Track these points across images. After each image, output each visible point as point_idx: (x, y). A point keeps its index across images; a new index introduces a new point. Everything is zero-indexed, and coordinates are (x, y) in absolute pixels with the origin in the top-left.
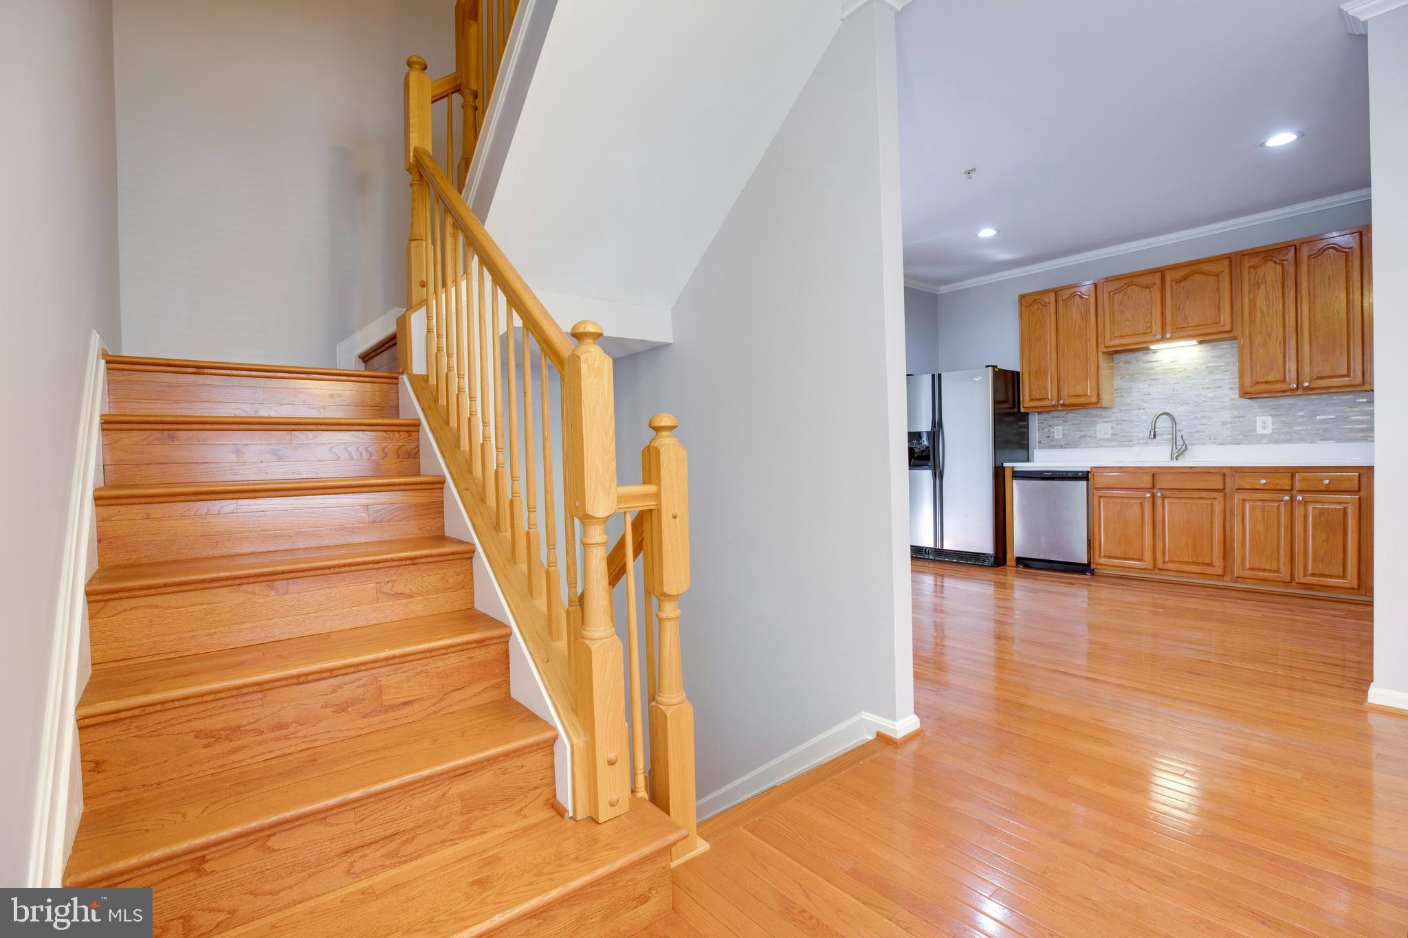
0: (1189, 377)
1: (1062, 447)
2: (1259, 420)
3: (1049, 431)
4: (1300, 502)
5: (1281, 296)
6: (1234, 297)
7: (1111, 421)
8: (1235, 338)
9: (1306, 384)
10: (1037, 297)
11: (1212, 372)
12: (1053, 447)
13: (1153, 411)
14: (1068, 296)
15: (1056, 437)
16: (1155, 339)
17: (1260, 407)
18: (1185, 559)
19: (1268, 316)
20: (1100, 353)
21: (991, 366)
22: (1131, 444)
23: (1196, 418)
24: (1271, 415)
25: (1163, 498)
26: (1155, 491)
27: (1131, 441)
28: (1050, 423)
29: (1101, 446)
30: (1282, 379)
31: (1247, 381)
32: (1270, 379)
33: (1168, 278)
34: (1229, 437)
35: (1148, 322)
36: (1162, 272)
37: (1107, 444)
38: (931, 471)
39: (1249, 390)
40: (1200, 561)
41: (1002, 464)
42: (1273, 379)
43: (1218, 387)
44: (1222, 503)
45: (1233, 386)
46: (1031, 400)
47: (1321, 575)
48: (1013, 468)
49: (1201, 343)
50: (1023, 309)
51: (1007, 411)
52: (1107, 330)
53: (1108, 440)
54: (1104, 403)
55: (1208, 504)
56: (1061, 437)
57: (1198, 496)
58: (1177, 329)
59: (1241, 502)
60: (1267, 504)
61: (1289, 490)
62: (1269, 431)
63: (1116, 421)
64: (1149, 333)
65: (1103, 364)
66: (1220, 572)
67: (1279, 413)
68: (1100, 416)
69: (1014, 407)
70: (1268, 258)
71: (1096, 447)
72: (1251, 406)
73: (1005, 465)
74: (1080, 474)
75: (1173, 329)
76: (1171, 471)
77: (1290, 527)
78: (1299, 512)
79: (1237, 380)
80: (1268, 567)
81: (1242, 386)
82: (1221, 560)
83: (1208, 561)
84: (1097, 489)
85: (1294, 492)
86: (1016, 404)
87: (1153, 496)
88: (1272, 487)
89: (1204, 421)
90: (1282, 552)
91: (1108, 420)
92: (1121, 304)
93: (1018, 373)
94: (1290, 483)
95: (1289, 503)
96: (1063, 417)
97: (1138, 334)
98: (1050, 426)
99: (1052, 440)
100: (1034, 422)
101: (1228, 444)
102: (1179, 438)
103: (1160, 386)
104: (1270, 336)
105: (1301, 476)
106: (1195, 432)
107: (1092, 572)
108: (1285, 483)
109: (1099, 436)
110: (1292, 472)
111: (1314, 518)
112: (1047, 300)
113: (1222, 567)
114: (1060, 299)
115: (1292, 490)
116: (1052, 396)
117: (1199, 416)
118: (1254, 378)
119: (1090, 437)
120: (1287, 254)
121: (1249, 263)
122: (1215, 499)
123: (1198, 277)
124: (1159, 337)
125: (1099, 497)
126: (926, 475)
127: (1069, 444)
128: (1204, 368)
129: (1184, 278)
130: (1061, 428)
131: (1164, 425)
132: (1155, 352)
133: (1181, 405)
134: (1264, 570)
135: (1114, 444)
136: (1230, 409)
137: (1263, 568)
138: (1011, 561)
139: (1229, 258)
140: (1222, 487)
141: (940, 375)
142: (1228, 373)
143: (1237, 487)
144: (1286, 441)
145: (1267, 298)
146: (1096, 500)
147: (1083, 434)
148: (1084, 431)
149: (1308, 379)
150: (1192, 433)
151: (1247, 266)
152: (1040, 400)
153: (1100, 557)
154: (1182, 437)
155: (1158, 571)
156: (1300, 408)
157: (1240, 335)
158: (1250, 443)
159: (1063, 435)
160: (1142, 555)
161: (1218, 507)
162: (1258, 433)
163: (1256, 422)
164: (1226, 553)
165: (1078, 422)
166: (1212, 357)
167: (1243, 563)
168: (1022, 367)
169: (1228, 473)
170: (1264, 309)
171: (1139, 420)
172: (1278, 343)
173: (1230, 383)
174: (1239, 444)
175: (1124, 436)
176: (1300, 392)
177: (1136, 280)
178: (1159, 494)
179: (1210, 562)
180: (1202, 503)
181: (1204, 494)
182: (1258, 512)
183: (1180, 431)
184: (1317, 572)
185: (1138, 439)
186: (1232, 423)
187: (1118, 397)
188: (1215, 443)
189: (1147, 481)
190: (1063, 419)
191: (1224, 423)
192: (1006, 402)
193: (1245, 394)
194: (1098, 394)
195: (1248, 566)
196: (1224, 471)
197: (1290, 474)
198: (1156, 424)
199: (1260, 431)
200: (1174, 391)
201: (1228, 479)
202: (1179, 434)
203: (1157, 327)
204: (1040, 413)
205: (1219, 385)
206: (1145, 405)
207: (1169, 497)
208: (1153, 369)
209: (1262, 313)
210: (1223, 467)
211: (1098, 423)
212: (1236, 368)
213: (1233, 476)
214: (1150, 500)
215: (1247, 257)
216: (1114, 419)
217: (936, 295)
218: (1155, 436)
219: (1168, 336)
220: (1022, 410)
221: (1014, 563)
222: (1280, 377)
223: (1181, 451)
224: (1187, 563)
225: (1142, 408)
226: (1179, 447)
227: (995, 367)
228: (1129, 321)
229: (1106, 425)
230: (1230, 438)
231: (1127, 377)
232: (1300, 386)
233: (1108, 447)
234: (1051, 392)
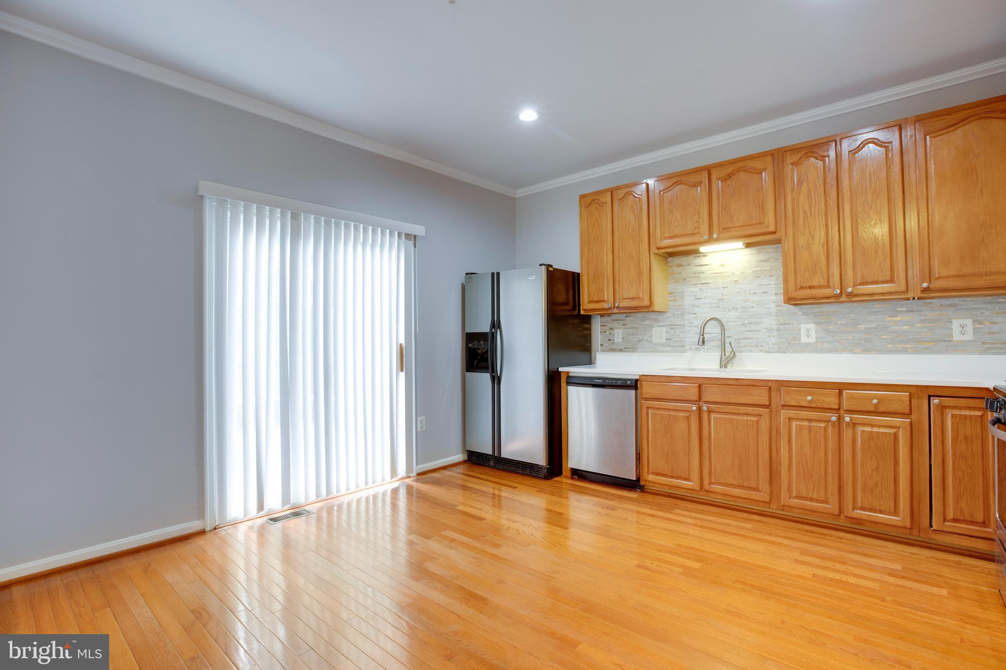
0: (736, 281)
1: (621, 350)
2: (803, 327)
3: (610, 333)
4: (848, 423)
5: (823, 194)
6: (777, 196)
7: (666, 325)
8: (778, 241)
9: (850, 290)
10: (596, 197)
11: (758, 277)
12: (612, 350)
13: (704, 316)
14: (623, 195)
15: (616, 341)
16: (702, 240)
17: (804, 314)
18: (731, 481)
19: (811, 215)
20: (652, 254)
21: (544, 265)
22: (683, 348)
23: (743, 324)
24: (814, 323)
25: (710, 412)
26: (701, 403)
27: (683, 346)
28: (610, 325)
29: (657, 351)
30: (826, 284)
31: (792, 287)
32: (815, 283)
33: (714, 176)
34: (775, 344)
35: (696, 222)
36: (708, 170)
37: (662, 349)
38: (489, 374)
39: (794, 295)
40: (746, 484)
41: (558, 369)
42: (817, 284)
43: (764, 293)
44: (768, 421)
45: (777, 292)
46: (590, 302)
47: (870, 510)
48: (568, 373)
49: (748, 245)
50: (583, 208)
51: (567, 313)
52: (658, 230)
53: (662, 345)
54: (657, 307)
55: (753, 421)
56: (621, 340)
57: (743, 412)
58: (723, 229)
59: (787, 420)
60: (813, 424)
61: (837, 409)
62: (812, 339)
63: (671, 325)
64: (697, 233)
65: (657, 266)
66: (767, 499)
67: (822, 321)
68: (657, 321)
69: (574, 309)
70: (810, 154)
71: (652, 352)
72: (796, 313)
73: (561, 369)
74: (629, 382)
75: (719, 230)
76: (717, 383)
77: (837, 451)
78: (847, 434)
79: (782, 285)
80: (815, 496)
81: (786, 291)
82: (768, 485)
83: (753, 485)
84: (646, 399)
85: (842, 412)
86: (577, 306)
87: (700, 409)
88: (819, 405)
89: (753, 327)
90: (830, 479)
91: (662, 324)
92: (670, 204)
93: (578, 274)
94: (837, 401)
95: (837, 423)
96: (622, 320)
97: (686, 235)
98: (611, 329)
99: (613, 343)
100: (597, 326)
101: (774, 352)
102: (727, 345)
103: (710, 291)
104: (813, 238)
105: (848, 393)
106: (743, 339)
107: (642, 489)
108: (831, 400)
109: (655, 340)
110: (840, 388)
111: (863, 442)
112: (604, 200)
113: (769, 493)
114: (615, 200)
115: (839, 409)
116: (608, 298)
117: (746, 322)
118: (798, 282)
119: (647, 341)
120: (828, 150)
121: (790, 160)
122: (761, 415)
123: (742, 175)
124: (706, 237)
125: (648, 408)
126: (483, 379)
127: (629, 348)
128: (751, 272)
129: (730, 176)
130: (621, 331)
131: (713, 330)
132: (706, 256)
133: (729, 310)
134: (811, 500)
135: (669, 349)
136: (776, 316)
137: (810, 496)
138: (566, 472)
139: (771, 154)
140: (767, 403)
141: (498, 274)
142: (773, 278)
143: (783, 403)
144: (829, 351)
145: (809, 196)
146: (644, 411)
147: (640, 337)
148: (642, 335)
149: (851, 284)
150: (739, 339)
151: (789, 163)
152: (597, 302)
153: (648, 474)
154: (730, 343)
155: (704, 492)
156: (842, 314)
157: (784, 236)
158: (794, 352)
159: (623, 338)
160: (689, 475)
161: (764, 424)
162: (802, 341)
163: (800, 330)
164: (773, 477)
165: (636, 325)
166: (758, 261)
167: (790, 490)
168: (582, 268)
169: (773, 386)
170: (807, 208)
171: (691, 325)
172: (821, 246)
173: (775, 288)
174: (785, 352)
175: (677, 341)
176: (844, 298)
177: (685, 179)
178: (705, 408)
179: (756, 487)
180: (747, 420)
181: (750, 410)
182: (805, 432)
183: (728, 337)
184: (866, 506)
185: (691, 345)
186: (777, 330)
187: (672, 300)
188: (761, 351)
189: (693, 393)
190: (622, 322)
191: (770, 330)
192: (566, 303)
193: (790, 300)
194: (650, 297)
195: (794, 494)
196: (770, 385)
197: (838, 391)
198: (705, 330)
199: (804, 339)
200: (723, 295)
201: (773, 394)
202: (727, 340)
203: (705, 227)
204: (602, 316)
205: (765, 291)
206: (696, 310)
207: (715, 412)
208: (703, 273)
209: (805, 213)
210: (768, 381)
211: (654, 327)
212: (781, 273)
213: (779, 391)
214: (697, 414)
215: (788, 153)
216: (668, 323)
217: (515, 199)
218: (703, 342)
219: (715, 236)
220: (582, 312)
221: (569, 474)
222: (823, 282)
223: (729, 359)
224: (733, 486)
225: (693, 312)
226: (727, 354)
227: (549, 266)
228: (678, 221)
229: (661, 329)
230: (776, 346)
231: (679, 280)
232: (844, 292)
233: (662, 352)
234: (608, 294)
